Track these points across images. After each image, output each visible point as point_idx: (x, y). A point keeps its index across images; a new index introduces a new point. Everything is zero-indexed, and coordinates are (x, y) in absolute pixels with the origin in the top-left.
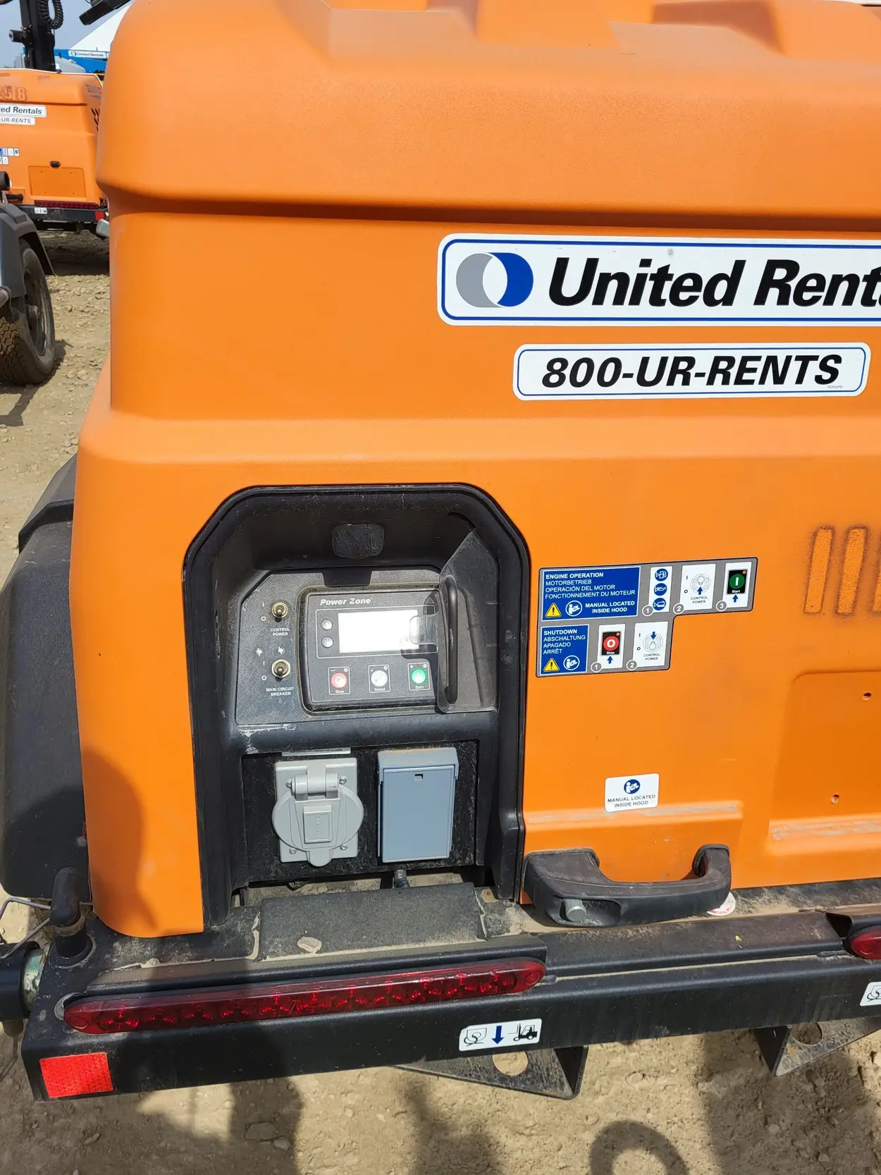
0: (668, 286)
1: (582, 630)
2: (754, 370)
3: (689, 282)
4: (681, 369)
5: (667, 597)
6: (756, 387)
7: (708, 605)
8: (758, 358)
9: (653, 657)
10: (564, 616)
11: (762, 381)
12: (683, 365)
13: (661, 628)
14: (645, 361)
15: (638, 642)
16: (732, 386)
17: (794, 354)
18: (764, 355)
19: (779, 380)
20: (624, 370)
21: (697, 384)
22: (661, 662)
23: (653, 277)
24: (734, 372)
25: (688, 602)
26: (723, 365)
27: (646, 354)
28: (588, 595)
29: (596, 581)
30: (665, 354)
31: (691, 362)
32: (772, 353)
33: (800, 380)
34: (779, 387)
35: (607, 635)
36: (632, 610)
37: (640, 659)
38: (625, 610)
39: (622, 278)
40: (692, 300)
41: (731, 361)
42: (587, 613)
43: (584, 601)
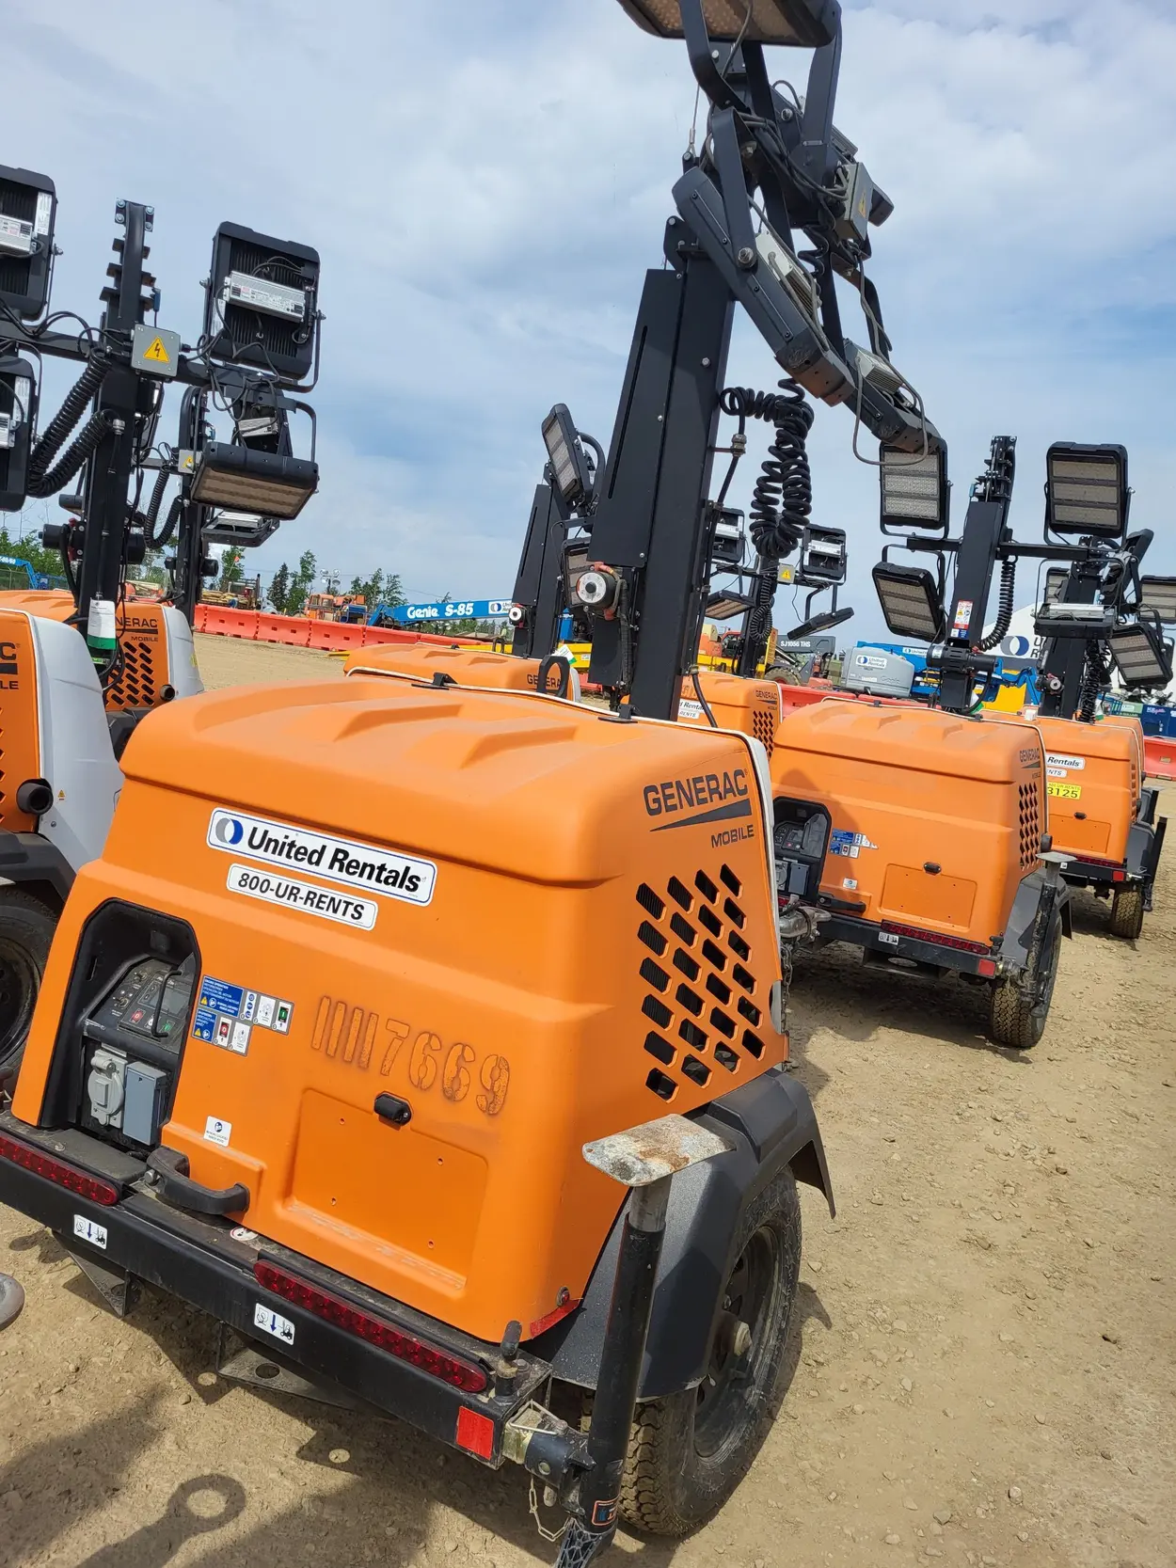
0: (294, 850)
1: (214, 1017)
2: (324, 902)
3: (302, 851)
4: (293, 893)
5: (252, 1011)
6: (324, 912)
7: (268, 1024)
8: (327, 897)
9: (240, 1046)
10: (208, 1005)
11: (327, 910)
12: (295, 891)
13: (247, 1029)
14: (280, 884)
15: (235, 1034)
16: (314, 908)
17: (343, 899)
18: (330, 895)
19: (335, 911)
20: (271, 887)
21: (300, 903)
22: (243, 1050)
23: (289, 844)
24: (316, 900)
25: (260, 1019)
26: (312, 896)
27: (280, 881)
28: (220, 997)
29: (224, 991)
30: (288, 883)
31: (299, 890)
32: (334, 896)
33: (344, 914)
34: (334, 915)
35: (224, 1024)
36: (236, 1013)
37: (235, 1047)
38: (233, 1012)
39: (276, 842)
40: (303, 859)
41: (315, 894)
42: (217, 1007)
43: (218, 1000)
